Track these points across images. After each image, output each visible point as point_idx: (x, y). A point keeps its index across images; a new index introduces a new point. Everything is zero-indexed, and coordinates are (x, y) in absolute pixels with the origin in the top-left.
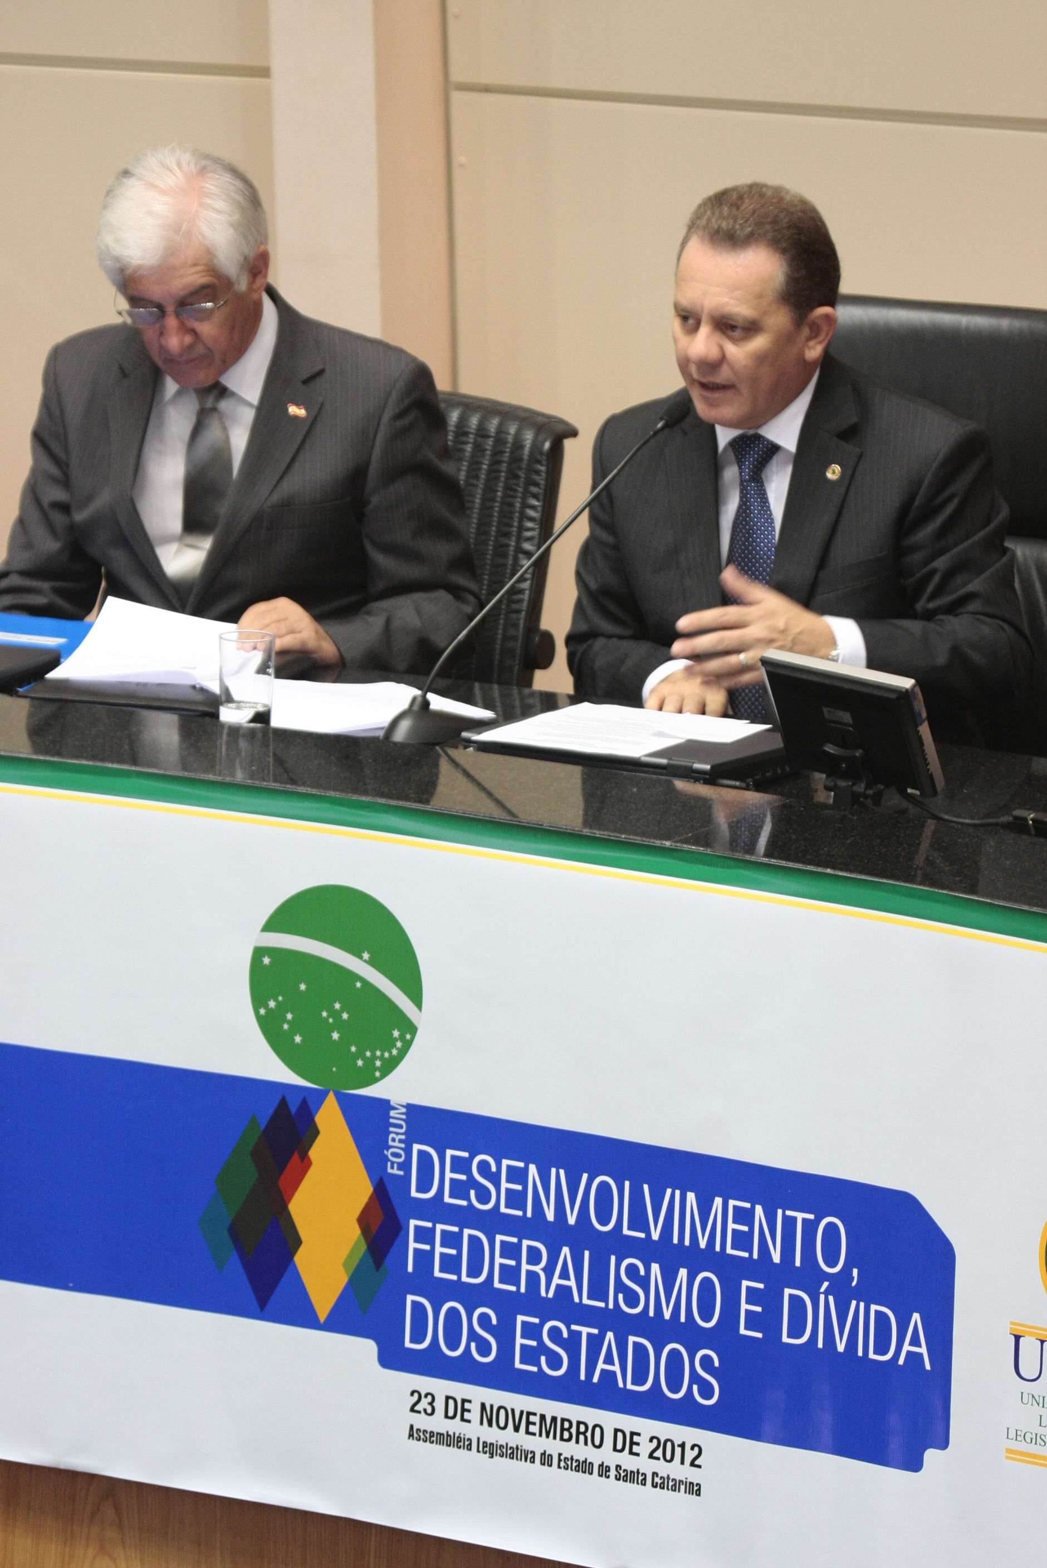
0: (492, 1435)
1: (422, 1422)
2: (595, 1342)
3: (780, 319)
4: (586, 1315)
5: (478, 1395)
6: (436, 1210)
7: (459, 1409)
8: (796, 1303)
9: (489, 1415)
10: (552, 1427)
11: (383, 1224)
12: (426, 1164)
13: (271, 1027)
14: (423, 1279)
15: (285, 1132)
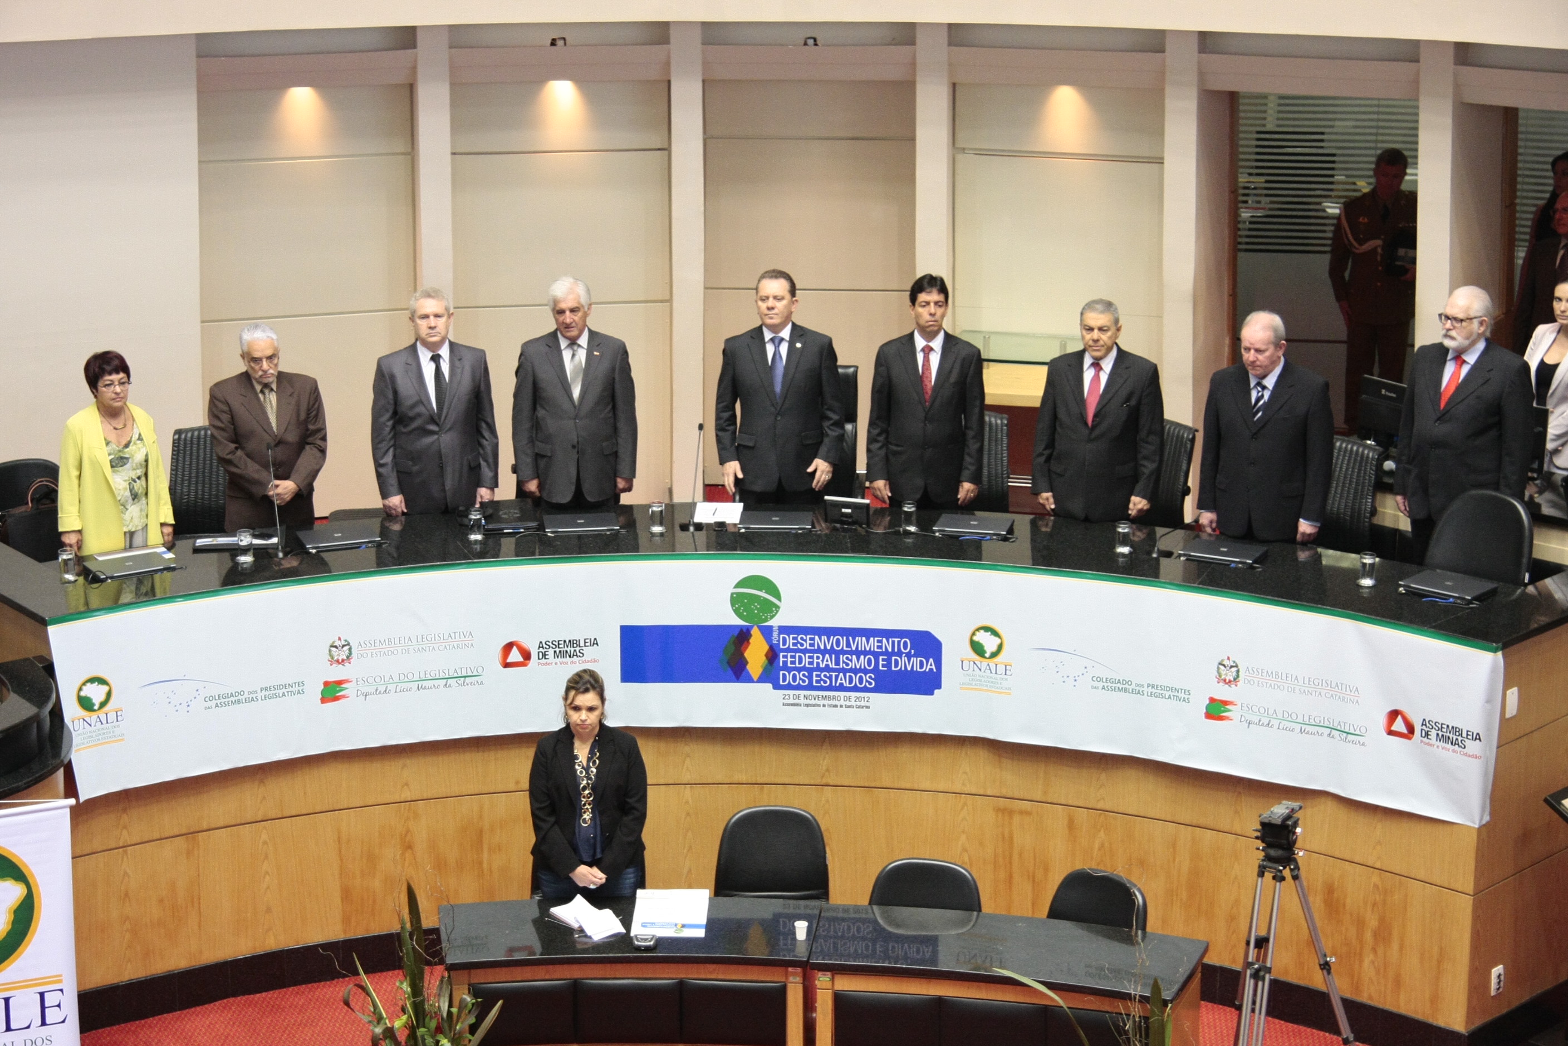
4: (834, 670)
8: (896, 660)
11: (772, 655)
12: (784, 639)
13: (737, 612)
14: (785, 667)
15: (742, 636)
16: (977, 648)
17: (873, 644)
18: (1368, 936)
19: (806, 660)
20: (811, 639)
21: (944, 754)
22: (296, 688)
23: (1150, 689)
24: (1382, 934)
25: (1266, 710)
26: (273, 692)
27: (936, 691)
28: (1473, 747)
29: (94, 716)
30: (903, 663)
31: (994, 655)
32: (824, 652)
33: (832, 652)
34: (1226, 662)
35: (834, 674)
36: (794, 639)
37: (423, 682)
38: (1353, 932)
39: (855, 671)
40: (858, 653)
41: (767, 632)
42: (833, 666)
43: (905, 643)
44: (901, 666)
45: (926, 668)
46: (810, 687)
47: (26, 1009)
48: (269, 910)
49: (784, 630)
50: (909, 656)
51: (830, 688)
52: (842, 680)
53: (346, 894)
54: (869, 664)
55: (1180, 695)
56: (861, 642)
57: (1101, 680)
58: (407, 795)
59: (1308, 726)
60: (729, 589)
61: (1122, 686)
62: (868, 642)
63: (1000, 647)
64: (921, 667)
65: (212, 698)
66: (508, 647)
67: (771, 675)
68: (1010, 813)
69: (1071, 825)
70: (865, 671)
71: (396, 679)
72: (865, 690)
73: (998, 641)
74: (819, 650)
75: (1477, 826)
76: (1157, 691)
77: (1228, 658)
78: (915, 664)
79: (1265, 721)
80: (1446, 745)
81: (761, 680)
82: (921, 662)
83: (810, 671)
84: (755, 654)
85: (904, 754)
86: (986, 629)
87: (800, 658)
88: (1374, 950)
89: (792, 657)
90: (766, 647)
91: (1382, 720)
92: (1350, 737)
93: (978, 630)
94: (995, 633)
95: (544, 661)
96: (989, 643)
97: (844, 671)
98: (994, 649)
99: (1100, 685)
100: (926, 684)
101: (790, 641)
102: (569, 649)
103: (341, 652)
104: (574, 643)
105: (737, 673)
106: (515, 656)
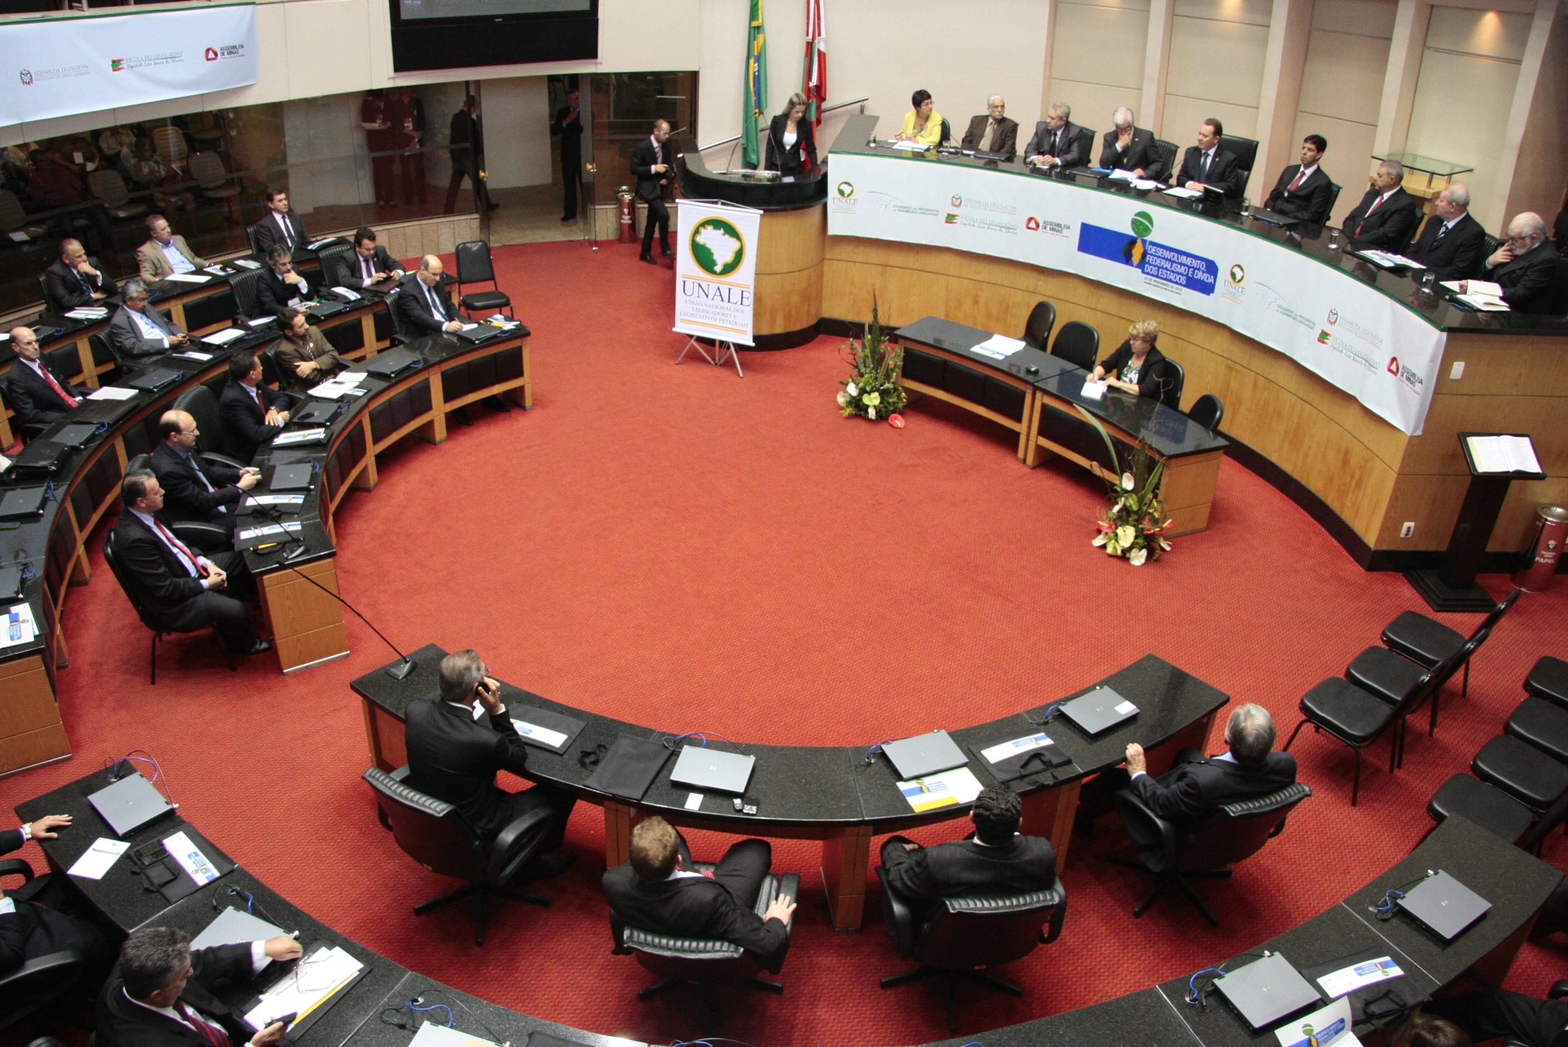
0: (1155, 284)
1: (1146, 281)
2: (1170, 274)
3: (1211, 136)
4: (1169, 270)
5: (1154, 278)
6: (1151, 254)
7: (1151, 280)
8: (1197, 273)
9: (1155, 281)
10: (1163, 284)
11: (1144, 255)
12: (1151, 248)
13: (1133, 229)
14: (1148, 263)
15: (1133, 242)
16: (1233, 275)
17: (1188, 261)
18: (1354, 484)
19: (1158, 262)
20: (1162, 251)
21: (1210, 329)
22: (934, 213)
23: (1300, 318)
24: (1359, 485)
25: (1343, 343)
26: (924, 211)
27: (1210, 294)
28: (1418, 387)
29: (844, 200)
30: (1200, 276)
31: (1239, 281)
32: (1167, 260)
33: (1170, 260)
34: (1333, 311)
35: (1169, 272)
36: (1155, 249)
37: (992, 226)
38: (1349, 478)
39: (1179, 274)
40: (1181, 264)
41: (1144, 242)
42: (1169, 268)
43: (1202, 265)
44: (1198, 277)
45: (1209, 280)
46: (1157, 276)
47: (736, 296)
48: (913, 311)
49: (1152, 244)
50: (1203, 272)
51: (1166, 279)
52: (1172, 277)
54: (1185, 272)
55: (1310, 324)
56: (1183, 259)
57: (1281, 307)
58: (979, 278)
59: (1357, 357)
60: (1130, 216)
61: (1287, 313)
62: (1187, 259)
63: (1242, 278)
64: (1207, 279)
65: (897, 207)
66: (1030, 219)
67: (1141, 265)
69: (1255, 384)
70: (1183, 275)
71: (979, 221)
72: (1181, 284)
73: (1242, 274)
74: (1164, 258)
75: (1409, 434)
76: (1302, 320)
77: (1335, 309)
78: (1205, 277)
79: (1341, 349)
80: (1409, 383)
81: (1138, 266)
82: (1208, 277)
83: (1159, 268)
84: (1137, 252)
85: (1194, 324)
86: (1238, 266)
87: (1156, 260)
88: (1354, 493)
89: (1152, 258)
90: (1142, 250)
91: (1388, 362)
92: (1372, 368)
93: (1235, 265)
94: (1242, 269)
95: (1045, 230)
96: (1239, 274)
97: (1174, 272)
98: (1240, 277)
99: (1280, 310)
100: (1207, 289)
101: (1153, 250)
102: (1056, 228)
103: (957, 201)
104: (1058, 225)
105: (1127, 260)
106: (1032, 224)
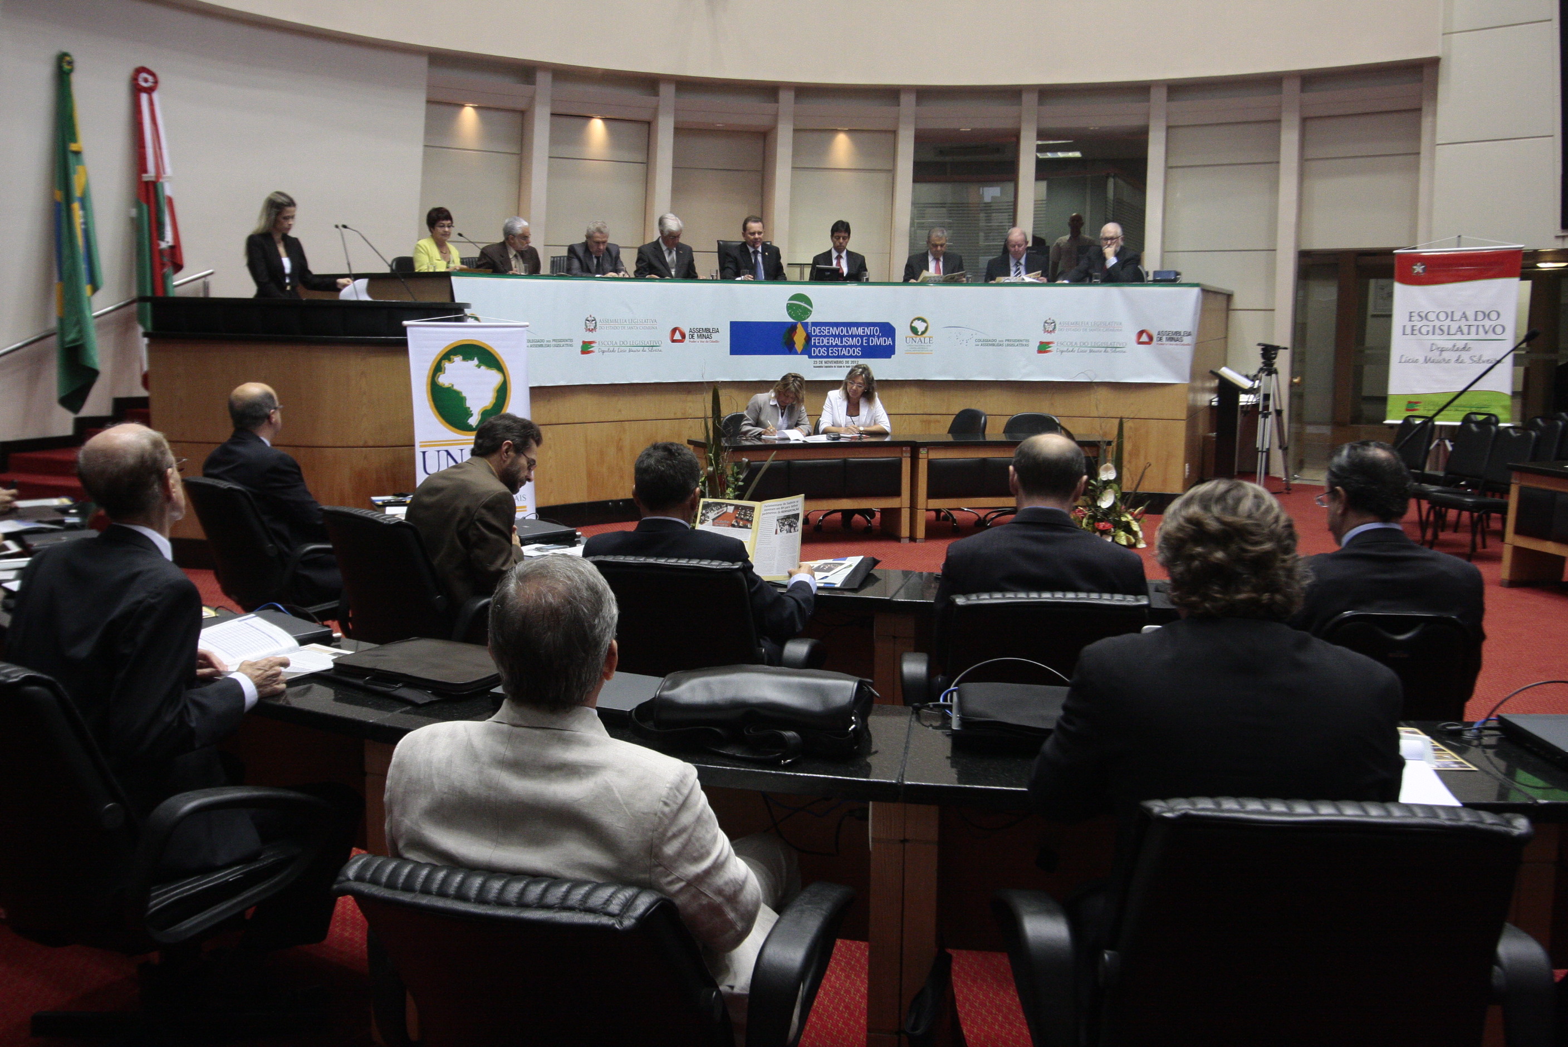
0: (827, 365)
1: (815, 365)
2: (841, 350)
4: (840, 346)
5: (824, 360)
7: (821, 363)
8: (872, 340)
9: (826, 362)
11: (808, 338)
12: (814, 329)
13: (790, 314)
14: (815, 345)
16: (914, 330)
17: (860, 331)
19: (825, 341)
20: (828, 329)
22: (568, 342)
23: (1007, 343)
25: (1071, 343)
26: (557, 343)
27: (893, 356)
28: (1187, 340)
30: (876, 341)
31: (923, 333)
32: (835, 336)
33: (839, 336)
34: (1048, 321)
35: (840, 349)
36: (819, 329)
37: (632, 347)
39: (851, 346)
40: (852, 336)
41: (805, 326)
42: (839, 344)
43: (877, 330)
44: (874, 343)
45: (887, 343)
46: (828, 357)
48: (551, 481)
49: (815, 324)
50: (878, 337)
51: (838, 357)
52: (844, 352)
53: (589, 475)
54: (858, 343)
55: (1022, 342)
56: (854, 330)
57: (980, 341)
59: (1094, 348)
60: (785, 302)
61: (990, 343)
62: (857, 329)
63: (927, 328)
64: (885, 343)
66: (674, 330)
67: (807, 351)
68: (929, 422)
70: (856, 346)
71: (619, 345)
72: (856, 357)
73: (925, 325)
74: (832, 335)
75: (1185, 382)
76: (1011, 343)
77: (1050, 319)
78: (881, 341)
79: (1071, 349)
80: (1172, 343)
81: (802, 353)
82: (885, 340)
83: (828, 347)
84: (799, 338)
86: (919, 319)
87: (823, 340)
89: (818, 339)
90: (804, 335)
91: (1134, 337)
92: (1118, 349)
93: (914, 320)
94: (924, 321)
95: (692, 340)
96: (920, 326)
97: (845, 347)
98: (923, 329)
99: (980, 343)
100: (888, 352)
101: (817, 331)
102: (705, 333)
103: (591, 324)
104: (707, 330)
105: (789, 348)
106: (678, 336)
